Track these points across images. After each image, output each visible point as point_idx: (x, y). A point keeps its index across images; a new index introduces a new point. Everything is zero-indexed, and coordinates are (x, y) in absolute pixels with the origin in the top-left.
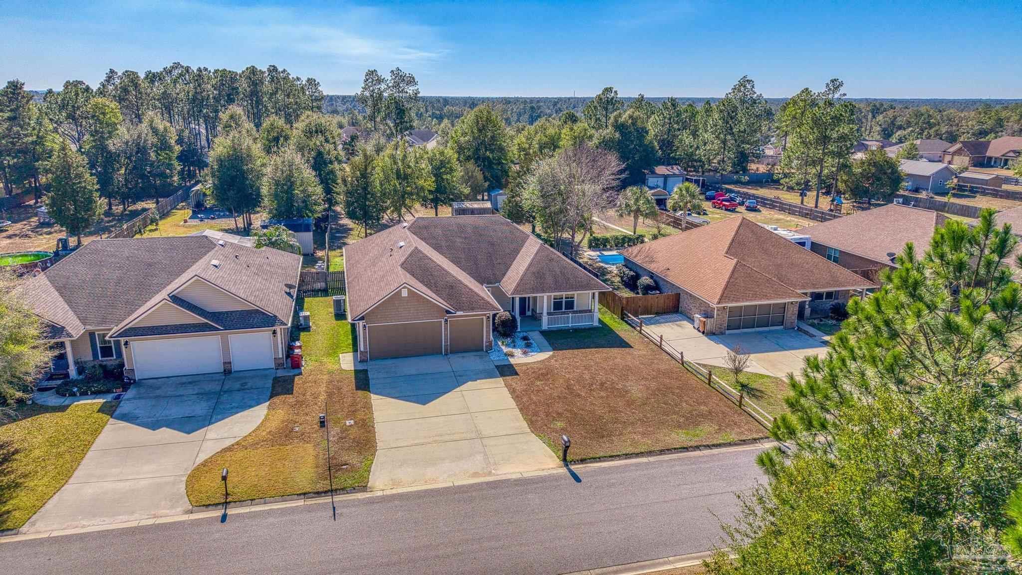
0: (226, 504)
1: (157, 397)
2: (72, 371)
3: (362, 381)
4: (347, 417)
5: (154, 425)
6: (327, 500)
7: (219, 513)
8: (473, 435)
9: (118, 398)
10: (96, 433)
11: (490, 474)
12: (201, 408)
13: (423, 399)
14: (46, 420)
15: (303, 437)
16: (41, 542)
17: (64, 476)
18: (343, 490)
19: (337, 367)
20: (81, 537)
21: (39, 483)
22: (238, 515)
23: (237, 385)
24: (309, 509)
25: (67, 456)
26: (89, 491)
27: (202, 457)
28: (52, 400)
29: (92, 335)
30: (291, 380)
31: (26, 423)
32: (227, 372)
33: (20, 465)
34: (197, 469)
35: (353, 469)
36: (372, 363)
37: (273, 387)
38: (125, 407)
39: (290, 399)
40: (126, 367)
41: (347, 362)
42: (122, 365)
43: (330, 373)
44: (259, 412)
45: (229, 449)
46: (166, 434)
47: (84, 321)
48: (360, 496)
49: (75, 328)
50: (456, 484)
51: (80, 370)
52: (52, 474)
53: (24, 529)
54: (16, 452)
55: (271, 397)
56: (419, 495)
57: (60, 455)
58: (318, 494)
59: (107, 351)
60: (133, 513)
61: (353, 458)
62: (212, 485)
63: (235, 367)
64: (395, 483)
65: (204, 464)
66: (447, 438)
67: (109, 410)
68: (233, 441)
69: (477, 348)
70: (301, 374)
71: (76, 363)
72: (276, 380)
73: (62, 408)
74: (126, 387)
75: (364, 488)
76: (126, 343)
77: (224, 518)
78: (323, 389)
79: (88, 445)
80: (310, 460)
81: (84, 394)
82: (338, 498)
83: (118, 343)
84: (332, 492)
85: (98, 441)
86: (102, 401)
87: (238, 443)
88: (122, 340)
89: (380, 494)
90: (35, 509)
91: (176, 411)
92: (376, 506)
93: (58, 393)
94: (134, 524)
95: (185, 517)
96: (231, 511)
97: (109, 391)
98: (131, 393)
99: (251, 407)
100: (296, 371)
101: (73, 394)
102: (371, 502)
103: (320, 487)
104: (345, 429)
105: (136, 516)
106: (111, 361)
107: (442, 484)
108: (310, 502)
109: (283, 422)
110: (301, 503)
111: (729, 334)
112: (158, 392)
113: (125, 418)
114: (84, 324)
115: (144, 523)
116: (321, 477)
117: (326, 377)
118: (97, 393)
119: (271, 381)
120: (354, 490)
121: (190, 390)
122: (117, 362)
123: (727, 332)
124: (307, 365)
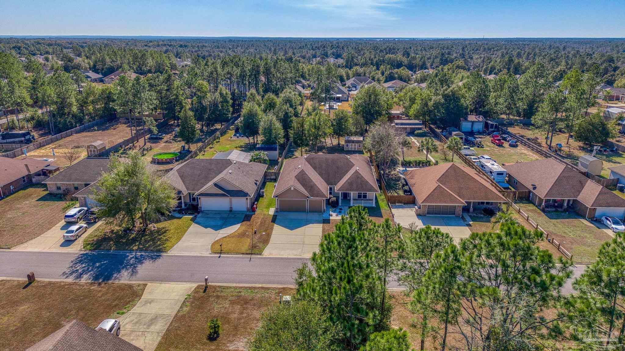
0: (221, 253)
1: (208, 217)
2: (183, 205)
3: (274, 219)
4: (264, 231)
5: (206, 227)
6: (250, 256)
7: (218, 255)
8: (301, 243)
9: (196, 216)
10: (188, 227)
11: (301, 255)
12: (220, 223)
13: (292, 229)
14: (175, 221)
15: (248, 236)
16: (172, 256)
17: (179, 239)
18: (255, 254)
19: (267, 213)
20: (182, 256)
21: (173, 240)
22: (224, 257)
23: (233, 216)
24: (243, 258)
25: (180, 233)
26: (185, 244)
27: (216, 239)
28: (177, 215)
29: (190, 194)
30: (251, 216)
31: (169, 222)
32: (231, 211)
33: (168, 235)
34: (215, 242)
35: (260, 248)
36: (280, 213)
37: (244, 218)
38: (198, 219)
39: (248, 223)
40: (199, 206)
41: (272, 211)
42: (198, 205)
43: (264, 215)
44: (237, 226)
45: (225, 237)
46: (209, 229)
47: (188, 189)
48: (259, 256)
49: (185, 192)
50: (289, 257)
51: (186, 205)
52: (175, 238)
53: (168, 252)
54: (167, 230)
55: (242, 222)
56: (276, 258)
57: (178, 233)
58: (247, 254)
59: (194, 199)
60: (196, 252)
61: (261, 245)
62: (217, 247)
63: (234, 209)
64: (271, 254)
65: (217, 241)
66: (293, 243)
67: (193, 220)
68: (227, 235)
69: (319, 211)
70: (255, 214)
71: (184, 203)
72: (246, 216)
73: (180, 218)
74: (198, 213)
75: (260, 254)
76: (200, 198)
77: (219, 257)
78: (260, 220)
79: (186, 231)
80: (248, 244)
81: (186, 214)
82: (252, 256)
83: (197, 198)
84: (252, 254)
85: (189, 230)
86: (192, 217)
87: (228, 236)
88: (199, 197)
89: (265, 256)
90: (171, 247)
91: (212, 223)
92: (262, 260)
93: (178, 212)
94: (196, 255)
95: (209, 255)
96: (222, 255)
97: (194, 214)
98: (200, 215)
99: (235, 224)
100: (253, 213)
101: (183, 214)
102: (261, 258)
103: (248, 252)
104: (262, 235)
105: (197, 253)
106: (195, 203)
107: (285, 256)
108: (244, 256)
109: (244, 230)
110: (241, 256)
111: (428, 216)
112: (208, 216)
113: (197, 223)
114: (188, 190)
115: (198, 255)
116: (249, 249)
117: (262, 216)
118: (190, 214)
119: (244, 216)
120: (258, 254)
121: (218, 216)
122: (196, 204)
123: (427, 215)
124: (258, 211)
